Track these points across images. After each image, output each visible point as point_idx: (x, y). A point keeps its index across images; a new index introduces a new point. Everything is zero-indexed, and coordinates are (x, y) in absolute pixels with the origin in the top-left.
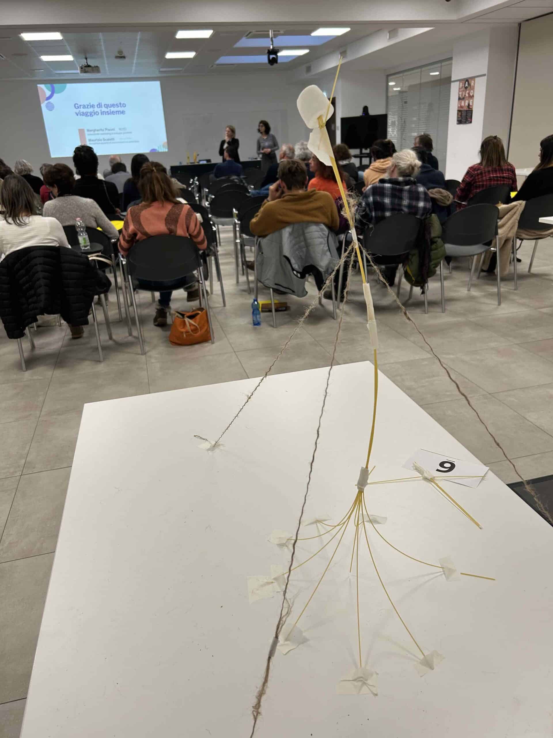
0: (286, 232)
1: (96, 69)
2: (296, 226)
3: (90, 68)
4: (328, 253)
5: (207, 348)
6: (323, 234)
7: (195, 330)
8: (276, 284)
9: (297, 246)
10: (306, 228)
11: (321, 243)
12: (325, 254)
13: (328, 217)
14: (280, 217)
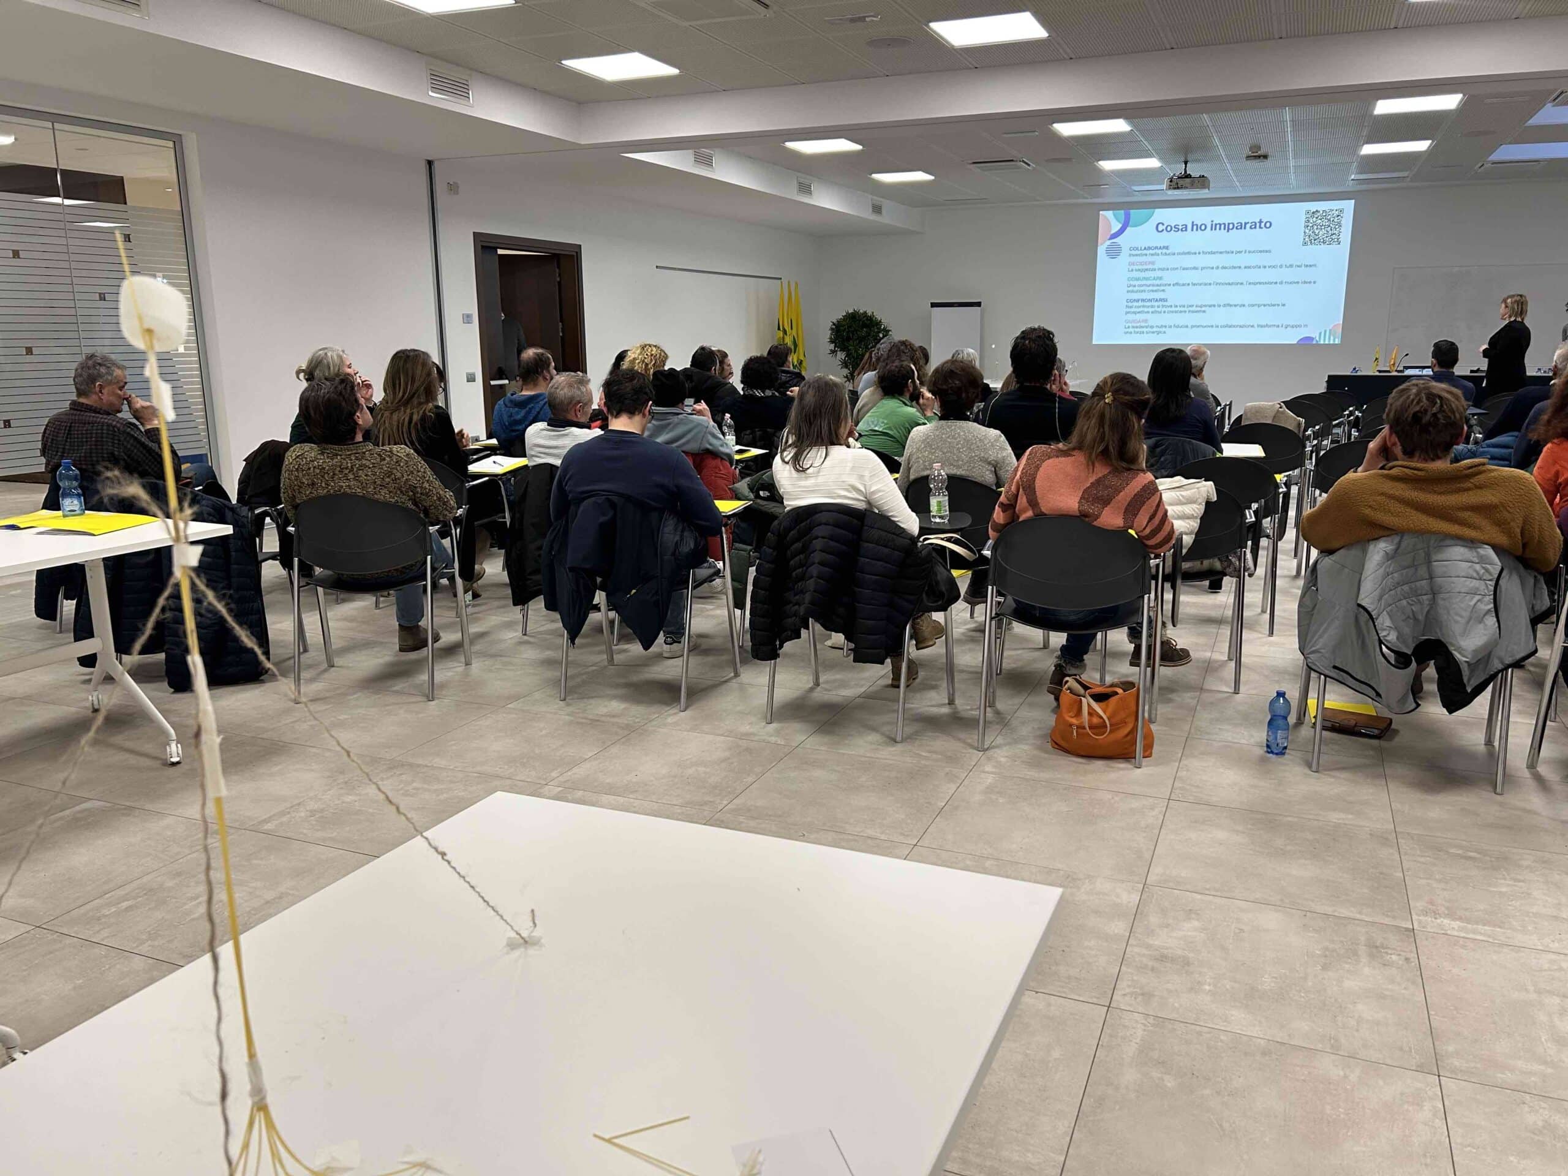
0: (1379, 551)
1: (1202, 182)
2: (1408, 541)
3: (1188, 180)
4: (1491, 620)
5: (1120, 773)
6: (1487, 570)
7: (1100, 728)
8: (1335, 667)
9: (1406, 588)
10: (1440, 548)
11: (1473, 592)
12: (1481, 621)
13: (1509, 534)
14: (1367, 511)
